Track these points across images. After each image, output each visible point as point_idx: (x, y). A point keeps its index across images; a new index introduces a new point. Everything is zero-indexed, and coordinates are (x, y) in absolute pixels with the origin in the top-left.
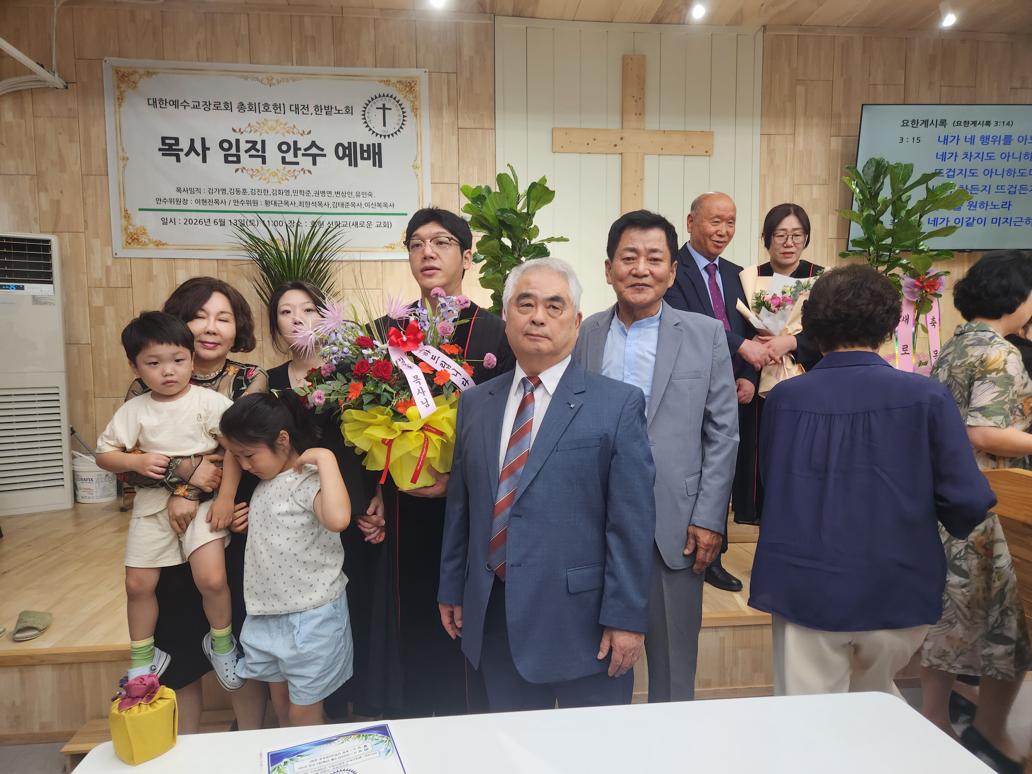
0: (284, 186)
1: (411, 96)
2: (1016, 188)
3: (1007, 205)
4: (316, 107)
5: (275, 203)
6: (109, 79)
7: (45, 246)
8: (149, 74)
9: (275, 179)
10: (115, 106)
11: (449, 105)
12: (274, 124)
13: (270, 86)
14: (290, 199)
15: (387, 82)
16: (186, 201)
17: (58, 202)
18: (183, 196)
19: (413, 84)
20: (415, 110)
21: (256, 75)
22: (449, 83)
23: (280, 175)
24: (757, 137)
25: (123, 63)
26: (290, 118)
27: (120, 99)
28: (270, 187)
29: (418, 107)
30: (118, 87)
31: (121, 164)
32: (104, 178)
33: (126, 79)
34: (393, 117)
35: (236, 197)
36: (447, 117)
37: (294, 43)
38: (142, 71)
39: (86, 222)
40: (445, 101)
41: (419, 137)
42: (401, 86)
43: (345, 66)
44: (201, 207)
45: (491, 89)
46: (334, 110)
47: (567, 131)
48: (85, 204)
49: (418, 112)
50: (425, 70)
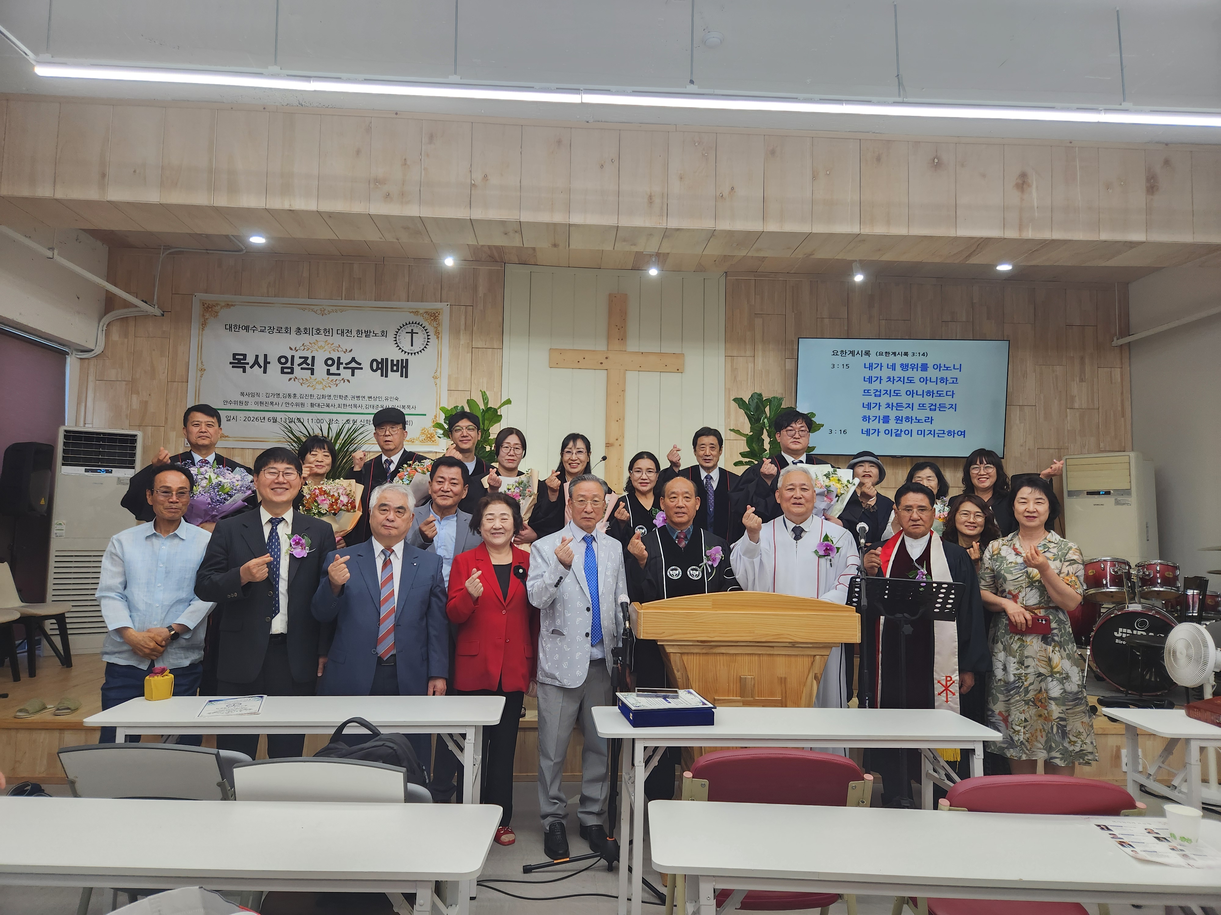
0: (327, 392)
1: (435, 323)
2: (935, 405)
3: (930, 420)
4: (358, 331)
5: (319, 405)
6: (197, 309)
7: (132, 439)
8: (228, 306)
9: (321, 386)
10: (199, 330)
11: (465, 330)
12: (323, 344)
13: (323, 315)
14: (330, 402)
15: (416, 313)
16: (247, 403)
17: (146, 402)
18: (244, 399)
19: (437, 314)
20: (437, 334)
21: (312, 307)
22: (466, 312)
23: (324, 383)
24: (723, 359)
25: (210, 297)
26: (337, 339)
27: (204, 324)
28: (315, 393)
29: (440, 331)
30: (203, 316)
31: (199, 373)
32: (185, 384)
33: (210, 310)
34: (420, 340)
35: (288, 400)
36: (463, 340)
37: (344, 284)
38: (223, 304)
39: (166, 419)
40: (463, 327)
41: (440, 355)
42: (427, 316)
43: (383, 301)
44: (259, 408)
45: (501, 319)
46: (372, 334)
47: (561, 352)
48: (167, 404)
49: (440, 336)
50: (447, 304)
